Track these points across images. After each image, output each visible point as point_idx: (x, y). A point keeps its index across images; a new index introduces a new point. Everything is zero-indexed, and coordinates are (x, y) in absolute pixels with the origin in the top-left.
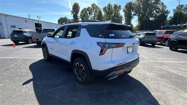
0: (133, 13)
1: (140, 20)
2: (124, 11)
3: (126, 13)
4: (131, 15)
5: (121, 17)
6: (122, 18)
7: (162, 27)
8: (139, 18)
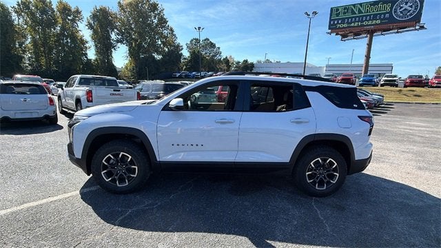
0: (113, 36)
1: (133, 54)
2: (90, 26)
3: (95, 32)
4: (110, 40)
5: (83, 42)
6: (87, 45)
7: (178, 75)
8: (129, 50)
